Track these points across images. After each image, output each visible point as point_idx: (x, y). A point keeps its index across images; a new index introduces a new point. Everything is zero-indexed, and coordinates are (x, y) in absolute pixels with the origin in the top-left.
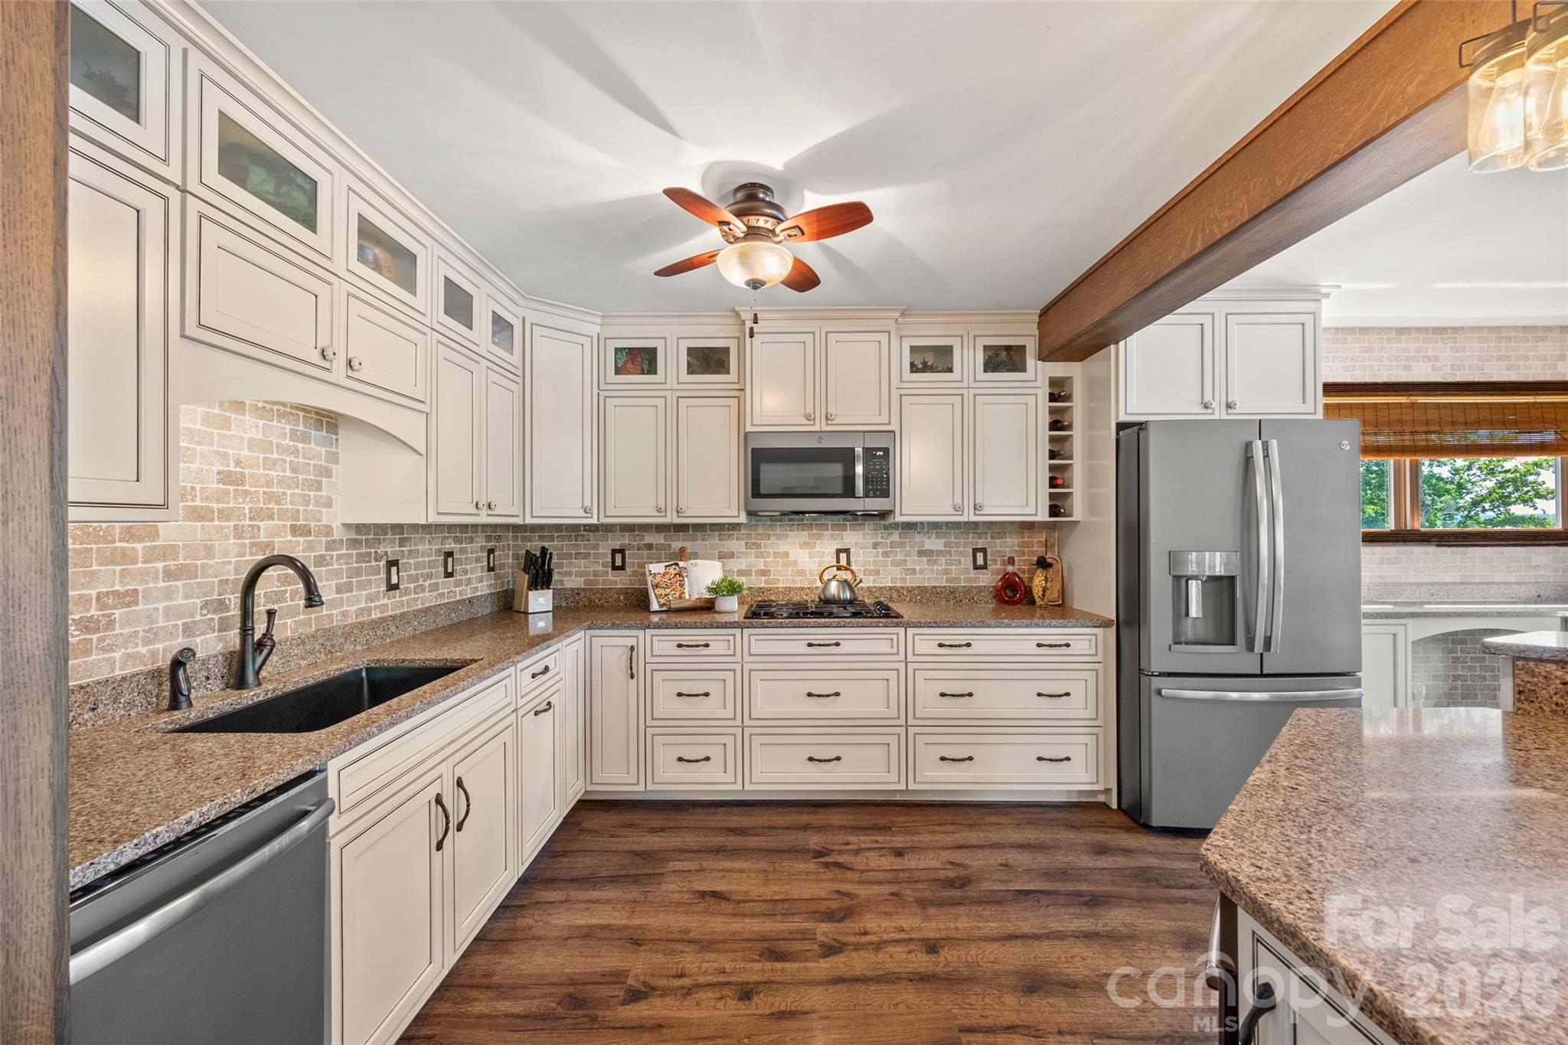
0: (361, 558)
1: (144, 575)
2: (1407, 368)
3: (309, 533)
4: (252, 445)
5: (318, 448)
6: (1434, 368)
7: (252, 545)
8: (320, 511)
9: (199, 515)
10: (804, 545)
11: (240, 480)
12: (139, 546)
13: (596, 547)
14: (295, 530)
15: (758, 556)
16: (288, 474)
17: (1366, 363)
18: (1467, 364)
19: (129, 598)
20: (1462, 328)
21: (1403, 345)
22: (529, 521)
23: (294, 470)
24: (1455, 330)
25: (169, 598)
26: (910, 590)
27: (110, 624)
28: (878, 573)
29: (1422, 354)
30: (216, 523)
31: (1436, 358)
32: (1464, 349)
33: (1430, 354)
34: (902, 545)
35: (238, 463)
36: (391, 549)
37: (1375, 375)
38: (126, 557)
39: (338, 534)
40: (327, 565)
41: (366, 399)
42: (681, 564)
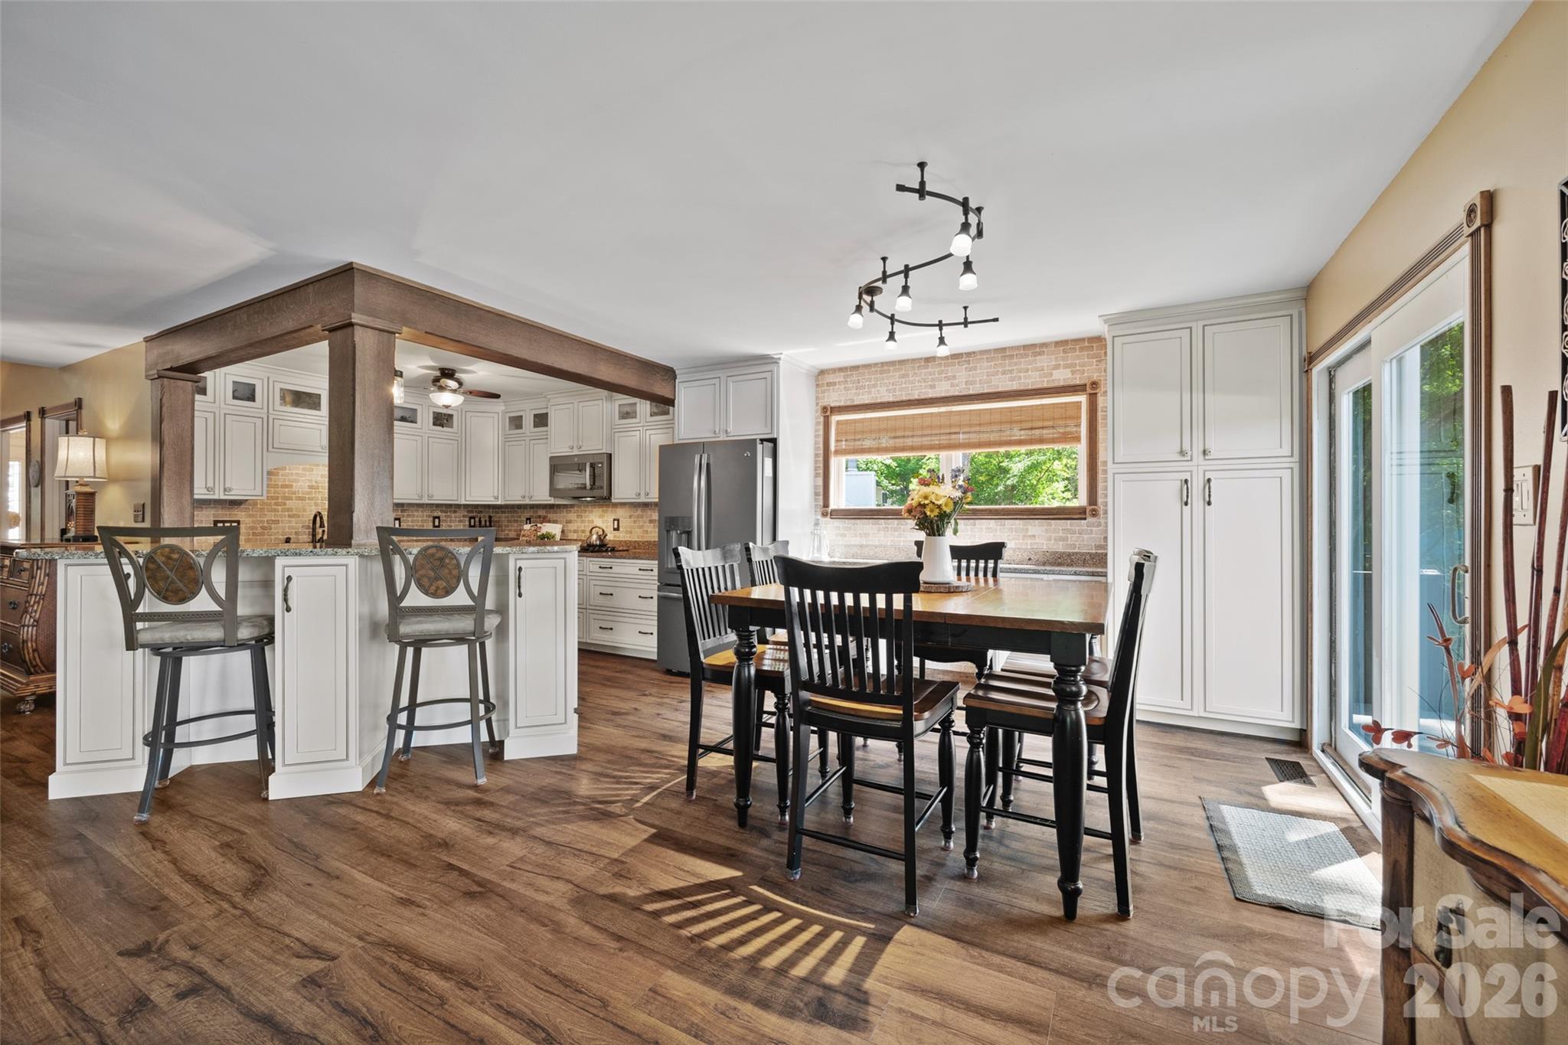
1: (281, 516)
2: (933, 387)
6: (952, 385)
9: (300, 498)
10: (601, 516)
13: (520, 517)
15: (582, 522)
17: (904, 386)
18: (978, 379)
19: (277, 522)
20: (974, 353)
21: (930, 370)
24: (969, 354)
26: (643, 543)
27: (271, 529)
28: (631, 532)
29: (943, 376)
31: (954, 377)
32: (975, 369)
33: (950, 374)
34: (642, 517)
35: (316, 482)
37: (909, 394)
38: (275, 510)
42: (539, 525)
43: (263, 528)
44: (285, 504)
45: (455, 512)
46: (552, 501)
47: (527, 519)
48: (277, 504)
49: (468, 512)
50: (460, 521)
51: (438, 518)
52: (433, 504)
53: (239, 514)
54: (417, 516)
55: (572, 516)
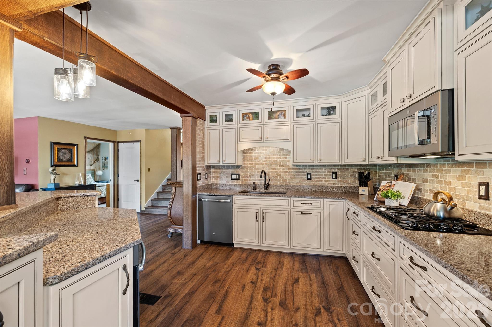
0: (297, 172)
3: (283, 167)
4: (271, 153)
5: (286, 151)
7: (271, 169)
8: (286, 163)
9: (262, 164)
11: (269, 158)
12: (254, 168)
13: (391, 174)
14: (280, 166)
16: (278, 156)
19: (253, 175)
22: (343, 163)
23: (280, 156)
25: (258, 175)
27: (250, 178)
30: (265, 165)
35: (268, 156)
36: (309, 171)
38: (252, 170)
39: (291, 166)
40: (288, 173)
41: (268, 143)
42: (393, 182)
43: (248, 177)
44: (255, 167)
45: (348, 169)
46: (394, 161)
47: (396, 176)
48: (252, 167)
49: (357, 169)
50: (352, 175)
51: (336, 173)
52: (332, 165)
53: (239, 171)
54: (322, 172)
55: (428, 175)
